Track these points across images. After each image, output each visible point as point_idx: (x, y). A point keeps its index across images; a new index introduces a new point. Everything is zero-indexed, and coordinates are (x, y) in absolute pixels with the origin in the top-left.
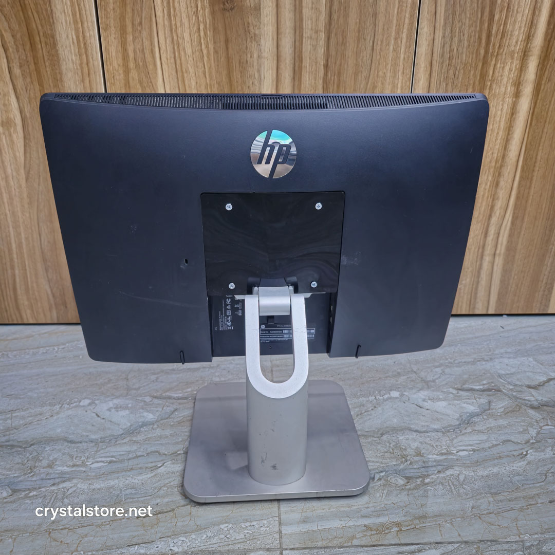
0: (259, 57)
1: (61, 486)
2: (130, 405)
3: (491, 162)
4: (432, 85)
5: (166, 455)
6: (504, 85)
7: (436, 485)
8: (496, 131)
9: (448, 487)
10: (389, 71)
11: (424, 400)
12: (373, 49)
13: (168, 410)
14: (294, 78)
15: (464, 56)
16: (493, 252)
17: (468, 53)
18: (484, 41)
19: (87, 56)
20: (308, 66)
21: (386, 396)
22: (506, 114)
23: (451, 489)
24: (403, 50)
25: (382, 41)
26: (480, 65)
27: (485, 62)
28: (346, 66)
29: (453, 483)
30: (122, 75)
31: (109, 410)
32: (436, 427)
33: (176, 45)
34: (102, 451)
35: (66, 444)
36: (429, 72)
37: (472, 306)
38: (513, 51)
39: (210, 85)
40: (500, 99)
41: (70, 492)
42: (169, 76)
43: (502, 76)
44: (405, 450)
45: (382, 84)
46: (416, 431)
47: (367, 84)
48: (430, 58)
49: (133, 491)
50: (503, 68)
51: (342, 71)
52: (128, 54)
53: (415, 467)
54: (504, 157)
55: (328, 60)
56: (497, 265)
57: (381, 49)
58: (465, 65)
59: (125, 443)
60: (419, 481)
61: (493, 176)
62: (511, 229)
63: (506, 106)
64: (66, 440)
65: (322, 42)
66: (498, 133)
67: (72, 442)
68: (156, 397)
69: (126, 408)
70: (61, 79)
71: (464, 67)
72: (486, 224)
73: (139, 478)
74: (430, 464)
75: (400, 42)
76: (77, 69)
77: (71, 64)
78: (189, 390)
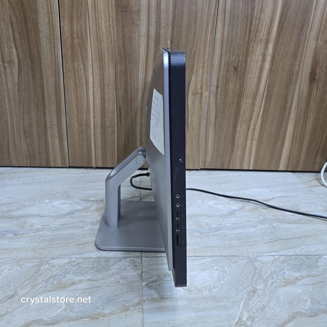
0: (139, 35)
1: (38, 233)
2: (69, 203)
3: (251, 93)
4: (223, 54)
5: (88, 222)
6: (257, 55)
7: (214, 236)
8: (253, 78)
9: (219, 237)
10: (202, 46)
11: (213, 204)
12: (194, 35)
13: (89, 205)
14: (156, 47)
15: (238, 40)
16: (252, 138)
17: (240, 39)
18: (247, 34)
19: (53, 31)
20: (163, 41)
21: (195, 202)
22: (258, 69)
23: (220, 238)
24: (209, 36)
25: (199, 31)
26: (246, 45)
27: (248, 44)
28: (181, 42)
29: (221, 235)
30: (70, 41)
31: (59, 204)
32: (217, 214)
33: (98, 27)
34: (57, 220)
35: (39, 217)
36: (221, 47)
37: (241, 166)
38: (262, 39)
39: (114, 48)
40: (256, 62)
41: (42, 235)
42: (94, 42)
43: (256, 51)
44: (201, 223)
45: (199, 52)
46: (207, 216)
47: (191, 51)
48: (222, 40)
49: (73, 236)
50: (257, 47)
51: (179, 45)
52: (73, 30)
53: (205, 229)
54: (257, 91)
55: (172, 39)
56: (254, 145)
57: (198, 35)
58: (239, 45)
59: (68, 217)
60: (206, 234)
61: (252, 100)
62: (260, 127)
63: (258, 65)
64: (38, 216)
65: (170, 30)
66: (254, 79)
67: (41, 216)
68: (83, 200)
69: (67, 204)
70: (39, 41)
71: (238, 46)
72: (248, 124)
73: (75, 231)
74: (212, 228)
75: (207, 33)
76: (48, 36)
77: (45, 34)
78: (99, 197)
